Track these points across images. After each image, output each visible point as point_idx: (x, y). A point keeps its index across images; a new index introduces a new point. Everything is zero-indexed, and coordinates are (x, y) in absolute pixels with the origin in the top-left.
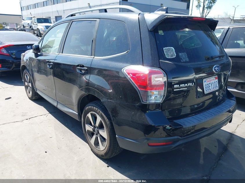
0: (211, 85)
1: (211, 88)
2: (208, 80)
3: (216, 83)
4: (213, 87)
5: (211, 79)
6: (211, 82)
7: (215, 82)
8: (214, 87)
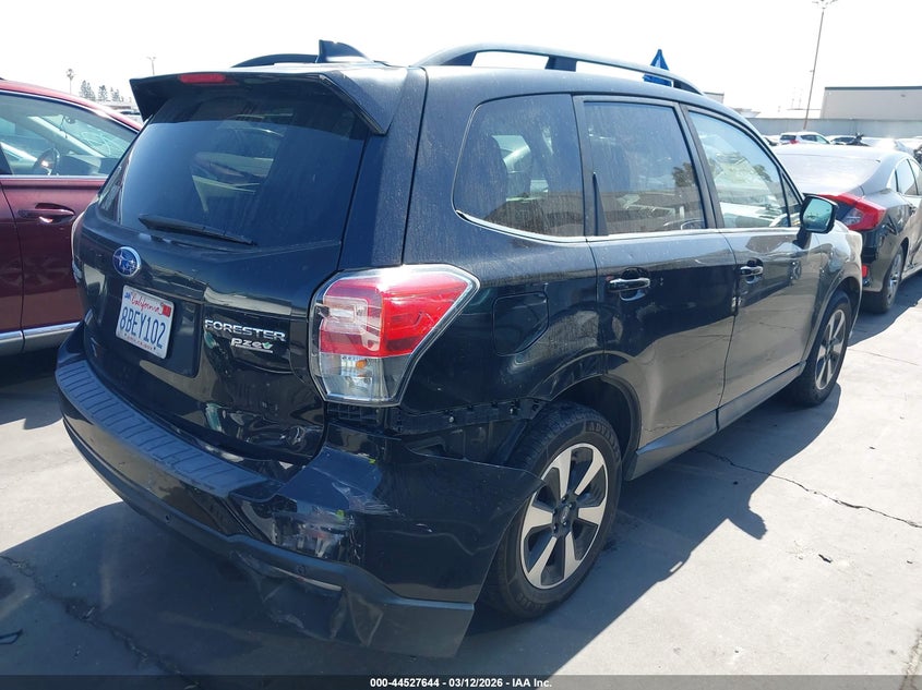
0: (142, 323)
1: (137, 328)
2: (138, 298)
3: (161, 328)
4: (144, 334)
5: (148, 302)
6: (146, 311)
7: (156, 321)
8: (149, 337)
